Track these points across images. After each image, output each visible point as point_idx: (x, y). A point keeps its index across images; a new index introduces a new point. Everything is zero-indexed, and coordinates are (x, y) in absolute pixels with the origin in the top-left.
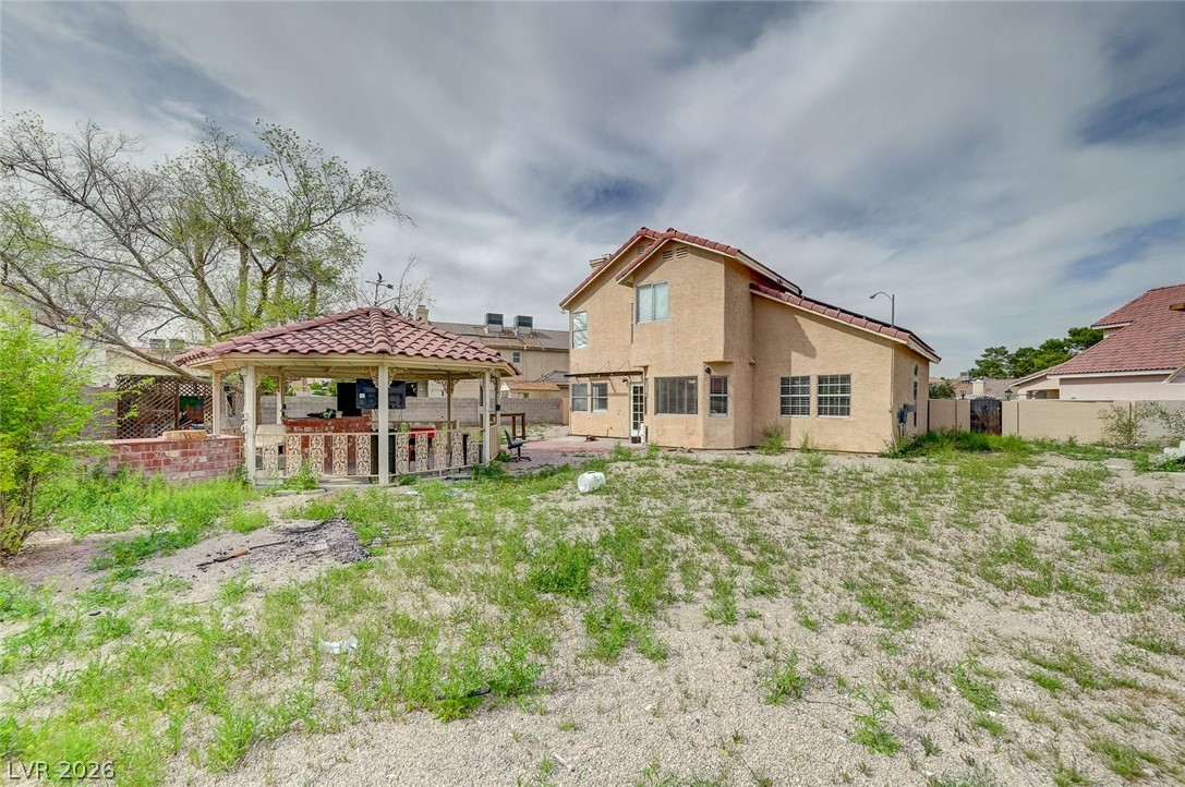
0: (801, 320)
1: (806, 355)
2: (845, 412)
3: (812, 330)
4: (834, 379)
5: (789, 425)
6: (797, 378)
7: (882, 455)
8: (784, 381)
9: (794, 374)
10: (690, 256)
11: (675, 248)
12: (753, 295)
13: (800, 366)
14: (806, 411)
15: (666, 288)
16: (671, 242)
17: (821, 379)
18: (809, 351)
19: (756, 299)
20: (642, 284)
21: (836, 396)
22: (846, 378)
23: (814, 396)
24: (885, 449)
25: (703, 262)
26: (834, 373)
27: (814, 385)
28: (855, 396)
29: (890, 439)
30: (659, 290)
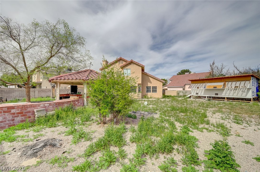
0: (149, 77)
1: (150, 83)
2: (156, 92)
3: (151, 79)
4: (154, 87)
5: (148, 94)
6: (149, 87)
7: (161, 98)
8: (147, 87)
9: (148, 86)
10: (135, 65)
11: (132, 63)
12: (142, 72)
13: (149, 85)
14: (150, 92)
15: (130, 70)
16: (132, 62)
17: (153, 87)
18: (151, 83)
19: (142, 73)
20: (125, 68)
21: (155, 89)
22: (156, 87)
23: (151, 90)
24: (161, 97)
25: (137, 66)
26: (155, 86)
27: (151, 88)
28: (157, 90)
29: (162, 96)
30: (128, 70)
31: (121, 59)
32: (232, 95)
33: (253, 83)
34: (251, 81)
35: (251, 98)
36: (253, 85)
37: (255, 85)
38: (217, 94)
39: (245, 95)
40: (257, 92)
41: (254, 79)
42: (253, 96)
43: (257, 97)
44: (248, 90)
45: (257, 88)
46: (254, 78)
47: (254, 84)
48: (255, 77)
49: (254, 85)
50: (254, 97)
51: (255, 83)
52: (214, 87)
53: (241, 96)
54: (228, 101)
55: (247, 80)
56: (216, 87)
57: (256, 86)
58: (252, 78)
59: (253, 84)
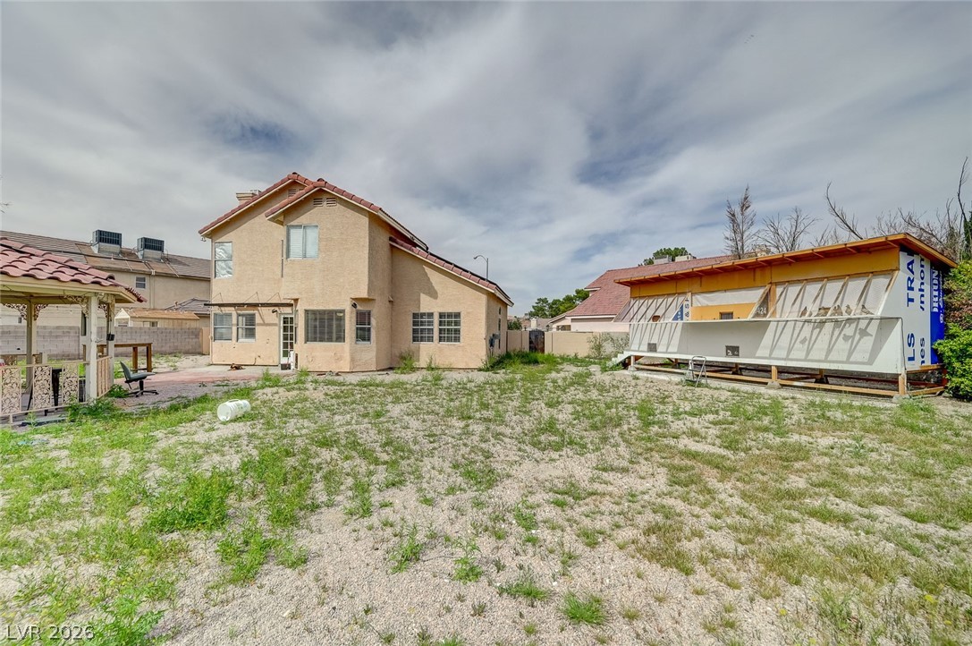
0: (428, 270)
1: (431, 297)
2: (457, 339)
3: (435, 278)
4: (450, 315)
5: (418, 351)
6: (424, 314)
7: (480, 370)
8: (415, 315)
9: (422, 311)
10: (338, 207)
11: (325, 197)
12: (392, 246)
13: (427, 305)
14: (430, 339)
15: (316, 230)
16: (321, 191)
17: (441, 315)
18: (433, 294)
19: (394, 250)
20: (292, 223)
21: (450, 327)
22: (458, 315)
23: (436, 327)
24: (481, 365)
25: (350, 213)
26: (450, 311)
27: (436, 319)
28: (463, 328)
29: (484, 358)
30: (309, 231)
31: (294, 183)
32: (784, 357)
33: (911, 289)
34: (902, 276)
35: (898, 375)
36: (911, 300)
37: (927, 299)
38: (734, 350)
39: (867, 356)
40: (933, 340)
41: (916, 267)
42: (911, 359)
43: (935, 366)
44: (880, 328)
45: (934, 316)
46: (916, 258)
47: (915, 294)
48: (927, 255)
49: (917, 300)
50: (915, 366)
51: (927, 287)
52: (723, 315)
53: (848, 362)
54: (783, 385)
55: (875, 274)
56: (730, 315)
57: (927, 306)
58: (904, 259)
59: (912, 295)
